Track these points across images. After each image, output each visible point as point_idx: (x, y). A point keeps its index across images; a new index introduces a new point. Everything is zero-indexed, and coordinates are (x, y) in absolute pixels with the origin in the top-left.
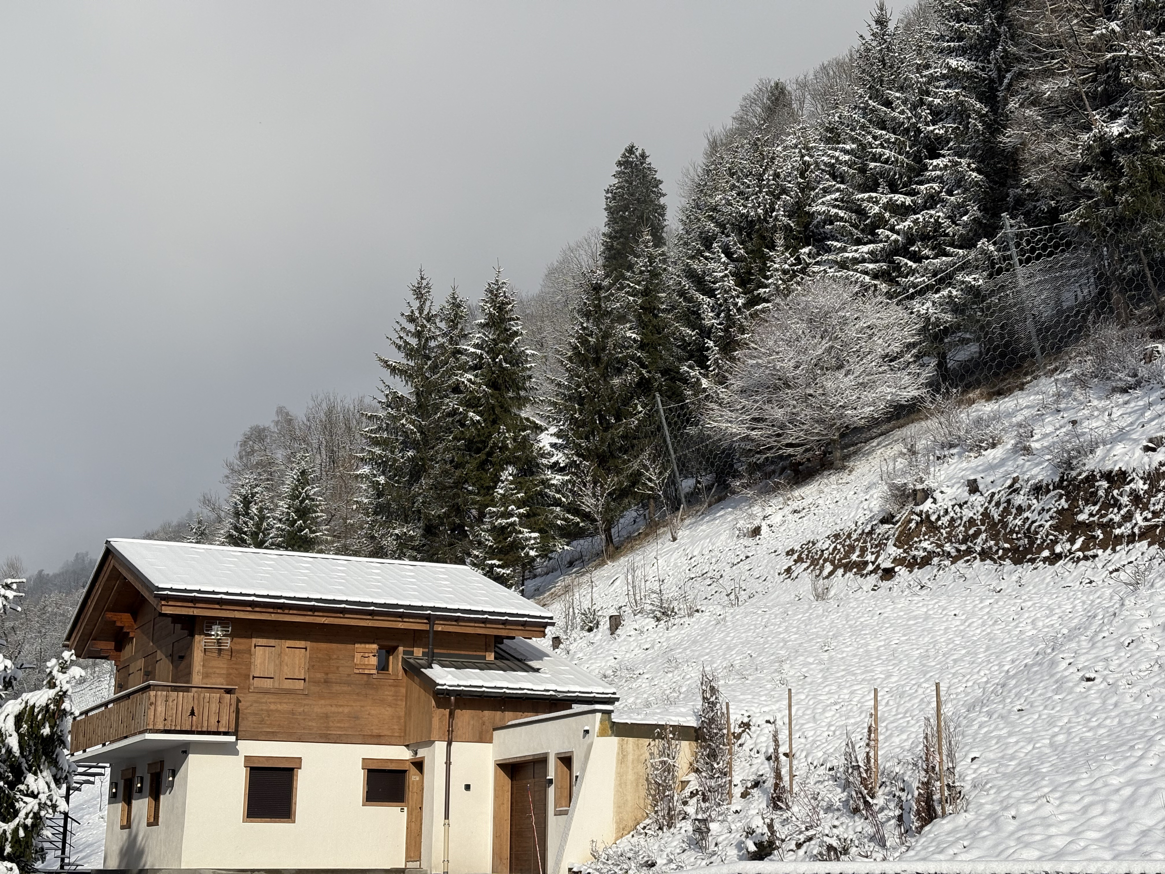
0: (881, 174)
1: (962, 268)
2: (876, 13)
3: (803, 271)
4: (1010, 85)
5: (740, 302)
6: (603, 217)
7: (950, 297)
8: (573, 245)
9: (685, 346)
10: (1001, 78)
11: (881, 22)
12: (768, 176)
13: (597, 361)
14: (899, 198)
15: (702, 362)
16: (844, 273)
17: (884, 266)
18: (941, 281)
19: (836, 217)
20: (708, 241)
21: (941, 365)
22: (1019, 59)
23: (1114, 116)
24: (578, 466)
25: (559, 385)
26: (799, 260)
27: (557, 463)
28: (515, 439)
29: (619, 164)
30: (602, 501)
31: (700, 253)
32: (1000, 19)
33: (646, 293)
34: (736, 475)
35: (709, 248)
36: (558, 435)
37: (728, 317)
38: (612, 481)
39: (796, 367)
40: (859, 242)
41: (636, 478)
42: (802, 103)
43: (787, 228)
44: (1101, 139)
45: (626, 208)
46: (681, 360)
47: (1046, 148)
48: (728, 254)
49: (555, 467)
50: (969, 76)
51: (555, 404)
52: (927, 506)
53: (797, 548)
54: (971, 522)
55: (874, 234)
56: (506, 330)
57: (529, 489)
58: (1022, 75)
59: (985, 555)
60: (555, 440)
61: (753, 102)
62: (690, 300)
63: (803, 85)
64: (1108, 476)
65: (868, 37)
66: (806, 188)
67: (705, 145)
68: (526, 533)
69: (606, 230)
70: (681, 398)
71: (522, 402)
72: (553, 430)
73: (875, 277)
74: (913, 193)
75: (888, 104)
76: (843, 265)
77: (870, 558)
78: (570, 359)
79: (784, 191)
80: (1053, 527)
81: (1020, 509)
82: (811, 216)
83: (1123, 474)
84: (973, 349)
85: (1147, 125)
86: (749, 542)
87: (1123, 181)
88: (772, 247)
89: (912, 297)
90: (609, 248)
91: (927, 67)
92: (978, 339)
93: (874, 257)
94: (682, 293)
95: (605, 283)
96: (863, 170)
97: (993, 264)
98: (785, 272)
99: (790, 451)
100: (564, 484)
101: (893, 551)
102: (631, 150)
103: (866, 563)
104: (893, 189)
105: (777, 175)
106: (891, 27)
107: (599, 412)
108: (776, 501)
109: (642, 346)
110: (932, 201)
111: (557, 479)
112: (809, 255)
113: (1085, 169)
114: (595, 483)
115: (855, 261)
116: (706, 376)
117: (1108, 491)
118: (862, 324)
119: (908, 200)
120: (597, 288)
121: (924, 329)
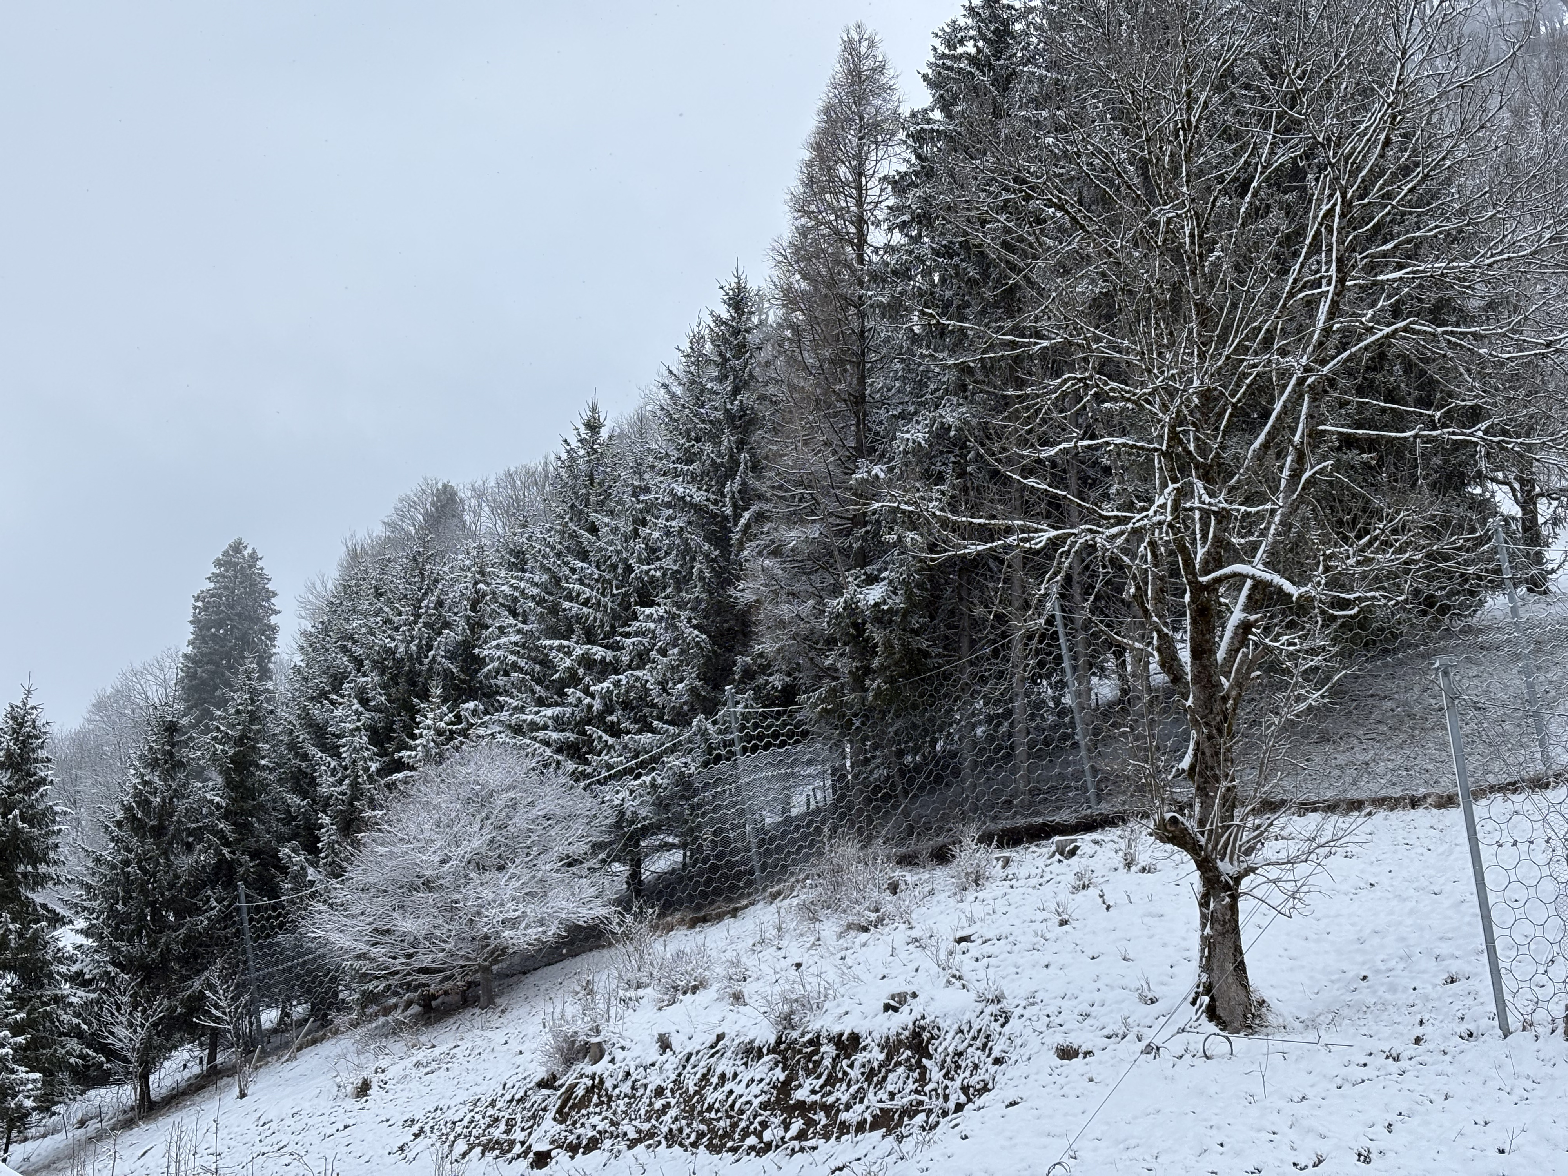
0: (578, 618)
1: (672, 750)
2: (587, 415)
3: (464, 733)
4: (747, 526)
5: (374, 767)
6: (188, 632)
7: (653, 785)
8: (138, 667)
9: (289, 818)
10: (737, 517)
11: (593, 426)
12: (429, 602)
13: (159, 831)
14: (598, 652)
15: (311, 847)
16: (520, 740)
17: (572, 737)
18: (642, 765)
19: (515, 667)
20: (337, 680)
21: (635, 875)
22: (760, 497)
23: (872, 580)
24: (111, 980)
25: (97, 860)
26: (459, 719)
27: (80, 973)
28: (20, 935)
29: (218, 563)
30: (142, 1033)
31: (324, 694)
32: (741, 444)
33: (240, 741)
34: (343, 1007)
35: (337, 689)
36: (86, 933)
37: (354, 785)
38: (161, 1006)
39: (444, 862)
40: (541, 702)
41: (197, 1003)
42: (477, 514)
43: (447, 674)
44: (851, 608)
45: (220, 625)
46: (282, 839)
47: (785, 611)
48: (364, 702)
49: (78, 980)
50: (698, 508)
51: (89, 887)
52: (602, 1067)
53: (419, 1115)
54: (659, 1092)
55: (562, 694)
56: (29, 774)
57: (33, 1010)
58: (760, 517)
59: (672, 1138)
60: (81, 939)
61: (413, 505)
62: (305, 757)
63: (481, 494)
64: (837, 1040)
65: (574, 443)
66: (476, 626)
67: (341, 554)
68: (22, 1072)
69: (189, 650)
70: (274, 892)
71: (39, 881)
72: (81, 923)
73: (559, 751)
74: (616, 647)
75: (593, 530)
76: (517, 730)
77: (518, 1135)
78: (119, 824)
79: (447, 625)
80: (764, 1106)
81: (723, 1077)
82: (481, 662)
83: (855, 1038)
84: (677, 857)
85: (909, 596)
86: (352, 1104)
87: (876, 663)
88: (425, 696)
89: (603, 782)
90: (191, 675)
91: (647, 490)
92: (684, 846)
93: (559, 724)
94: (293, 746)
95: (184, 721)
96: (554, 610)
97: (710, 749)
98: (440, 733)
99: (423, 978)
100: (88, 1004)
101: (549, 1126)
102: (237, 547)
103: (512, 1143)
104: (590, 637)
105: (440, 604)
106: (604, 433)
107: (152, 904)
108: (397, 1047)
109: (227, 815)
110: (642, 659)
111: (78, 996)
112: (474, 712)
113: (831, 642)
114: (135, 1006)
115: (534, 727)
116: (314, 864)
117: (835, 1060)
118: (537, 812)
119: (609, 655)
120: (172, 728)
121: (618, 825)
